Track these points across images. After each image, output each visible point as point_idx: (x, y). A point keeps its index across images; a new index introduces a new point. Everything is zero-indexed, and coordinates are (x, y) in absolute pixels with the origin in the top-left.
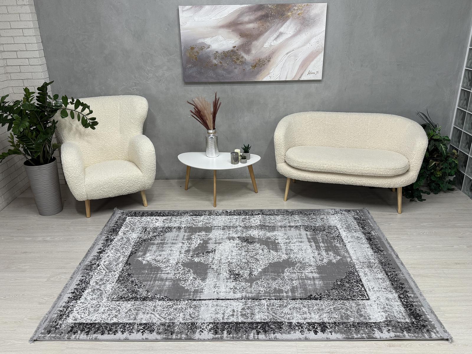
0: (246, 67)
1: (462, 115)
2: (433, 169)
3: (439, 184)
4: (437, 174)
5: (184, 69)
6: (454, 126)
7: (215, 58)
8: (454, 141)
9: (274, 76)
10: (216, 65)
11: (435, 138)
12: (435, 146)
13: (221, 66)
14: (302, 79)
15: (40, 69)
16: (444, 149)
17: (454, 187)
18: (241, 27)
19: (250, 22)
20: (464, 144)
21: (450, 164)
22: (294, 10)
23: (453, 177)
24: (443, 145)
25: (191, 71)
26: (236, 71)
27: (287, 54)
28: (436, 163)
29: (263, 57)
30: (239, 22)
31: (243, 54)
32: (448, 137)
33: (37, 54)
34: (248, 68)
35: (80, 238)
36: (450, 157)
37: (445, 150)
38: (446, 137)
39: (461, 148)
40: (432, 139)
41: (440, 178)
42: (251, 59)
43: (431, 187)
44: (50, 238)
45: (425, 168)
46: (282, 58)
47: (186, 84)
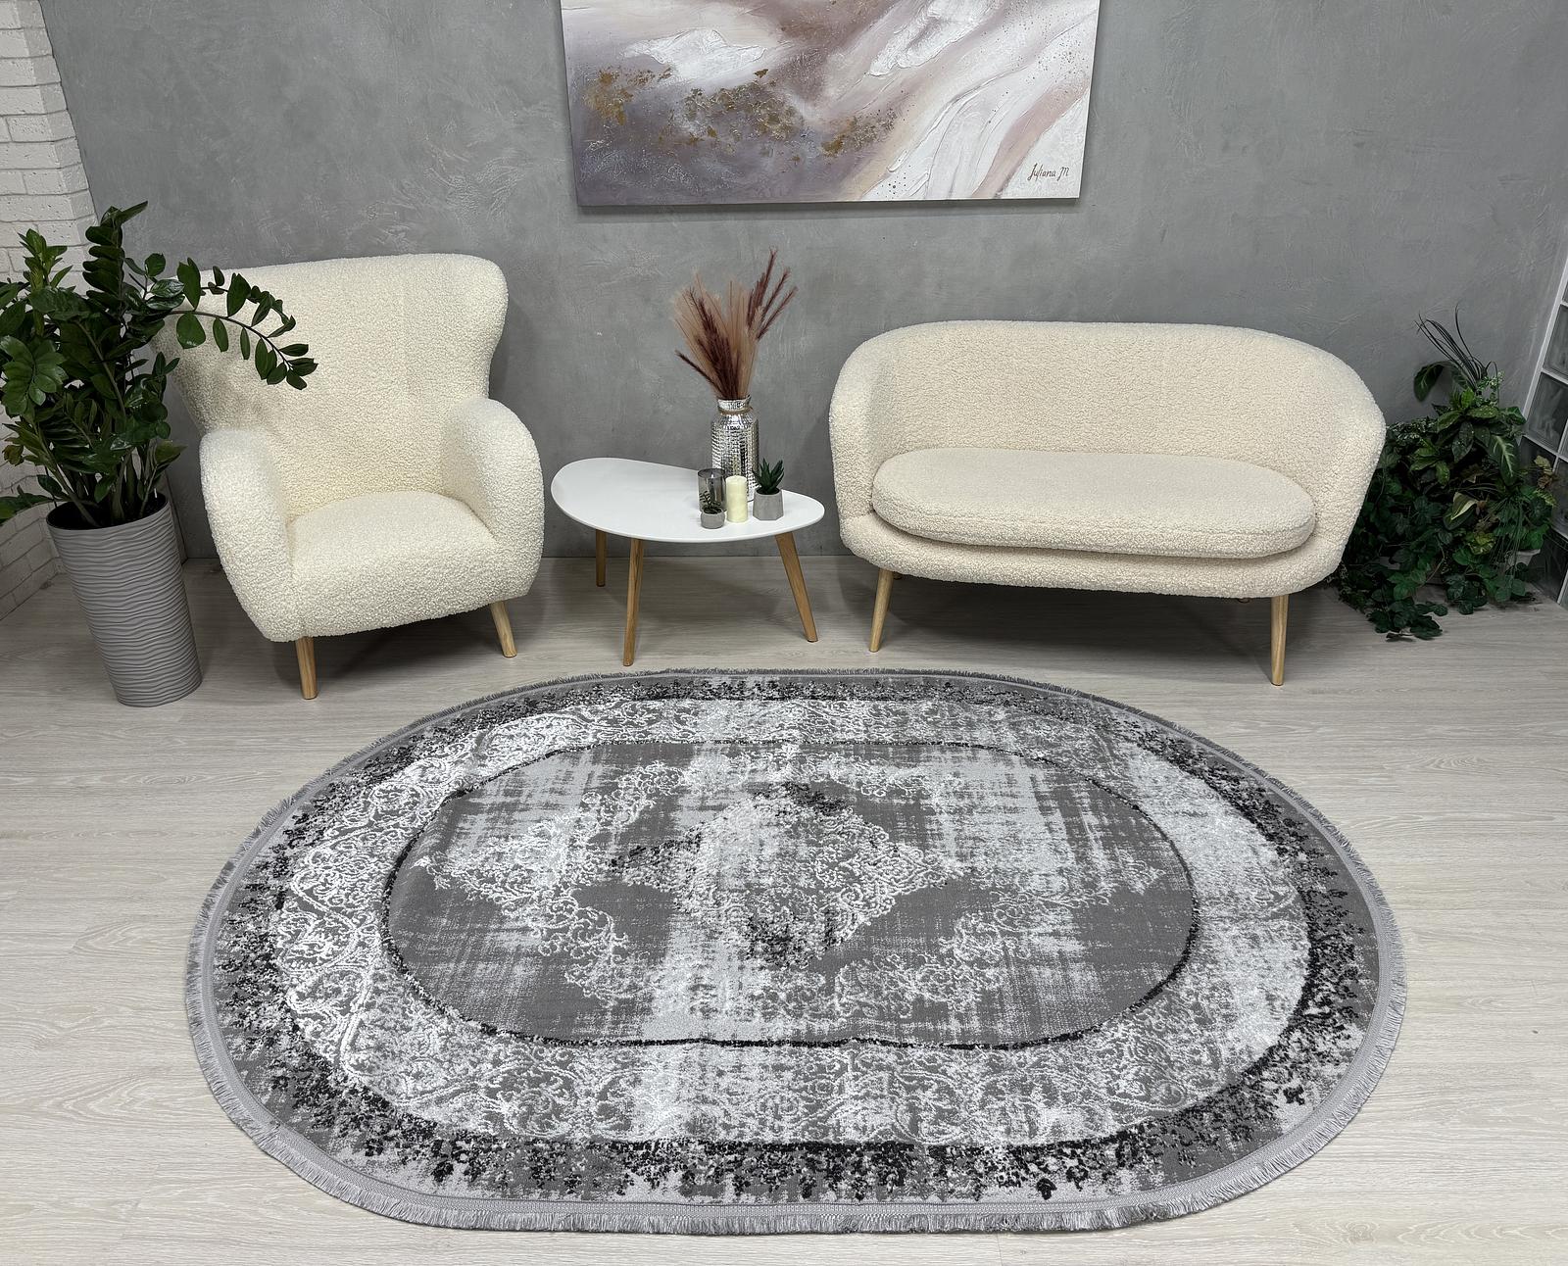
0: (805, 147)
2: (1461, 526)
3: (1480, 580)
4: (1477, 544)
5: (578, 156)
6: (1543, 370)
7: (692, 117)
8: (1536, 425)
9: (905, 182)
10: (693, 141)
11: (1478, 415)
12: (1476, 442)
13: (714, 145)
14: (1008, 194)
15: (49, 156)
16: (1507, 455)
17: (1530, 588)
21: (1527, 508)
23: (1532, 554)
24: (1506, 439)
25: (601, 165)
26: (768, 164)
27: (956, 99)
28: (1474, 506)
29: (866, 112)
31: (795, 102)
32: (1518, 411)
33: (34, 100)
34: (811, 152)
35: (209, 778)
36: (1522, 482)
37: (1510, 457)
38: (1512, 409)
40: (1465, 418)
41: (1485, 558)
42: (821, 119)
43: (1451, 590)
44: (101, 780)
45: (1438, 521)
46: (938, 115)
47: (585, 213)
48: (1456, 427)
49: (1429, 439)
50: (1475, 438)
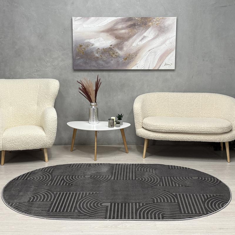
5: (74, 60)
7: (97, 53)
9: (140, 66)
13: (101, 58)
14: (160, 68)
18: (116, 32)
19: (123, 29)
22: (154, 21)
25: (79, 62)
27: (149, 51)
29: (131, 53)
31: (117, 51)
34: (121, 60)
42: (123, 54)
46: (146, 54)
47: (75, 71)
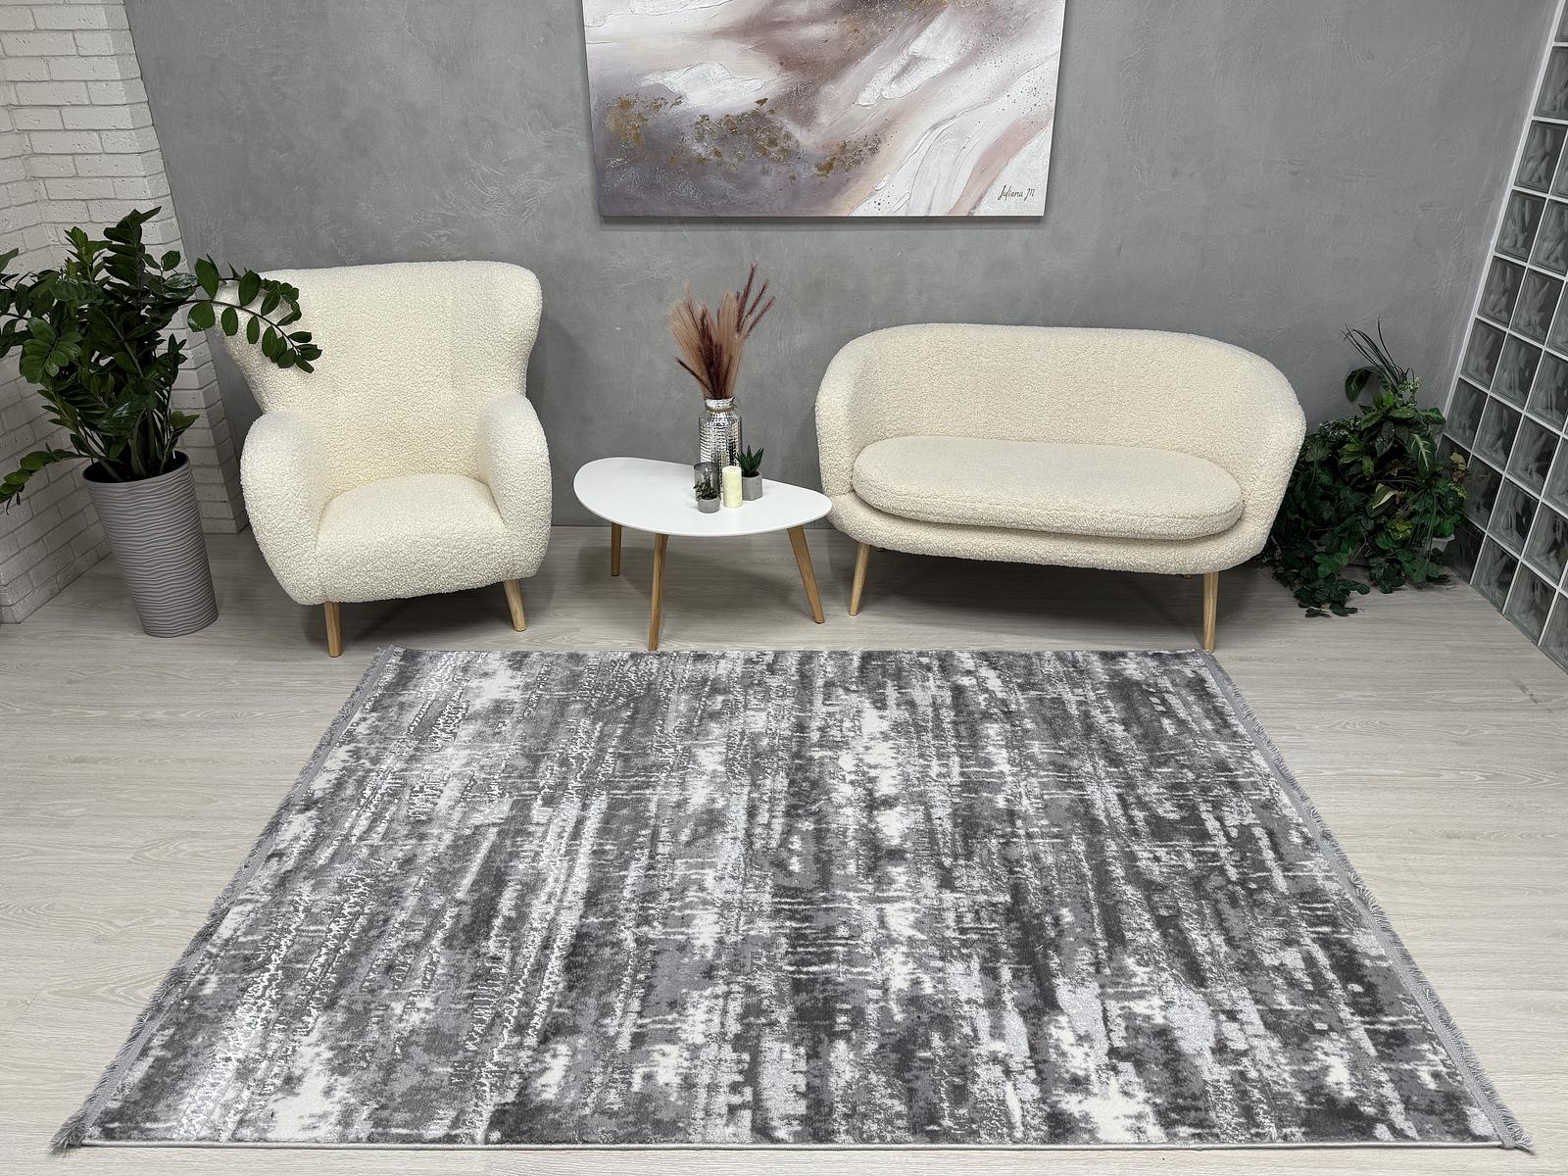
0: (800, 168)
1: (1490, 342)
2: (1382, 514)
3: (1400, 563)
4: (1395, 530)
5: (600, 173)
6: (1460, 376)
7: (701, 139)
8: (1456, 424)
9: (889, 200)
10: (701, 161)
11: (1397, 415)
12: (1396, 439)
13: (720, 164)
14: (980, 212)
15: (137, 166)
16: (1424, 451)
17: (1446, 571)
18: (784, 36)
19: (812, 19)
20: (1488, 437)
21: (1441, 499)
23: (1446, 541)
24: (1423, 437)
25: (620, 180)
26: (768, 181)
27: (934, 127)
28: (1394, 496)
29: (854, 138)
30: (778, 19)
31: (791, 127)
32: (1438, 412)
33: (124, 117)
34: (806, 173)
35: (258, 714)
36: (1440, 476)
37: (1426, 453)
38: (1432, 410)
39: (1479, 449)
40: (1386, 417)
41: (1404, 543)
42: (815, 143)
43: (1373, 571)
44: (165, 714)
45: (1361, 509)
46: (918, 140)
47: (606, 222)
48: (1378, 426)
49: (1356, 436)
50: (1395, 436)
